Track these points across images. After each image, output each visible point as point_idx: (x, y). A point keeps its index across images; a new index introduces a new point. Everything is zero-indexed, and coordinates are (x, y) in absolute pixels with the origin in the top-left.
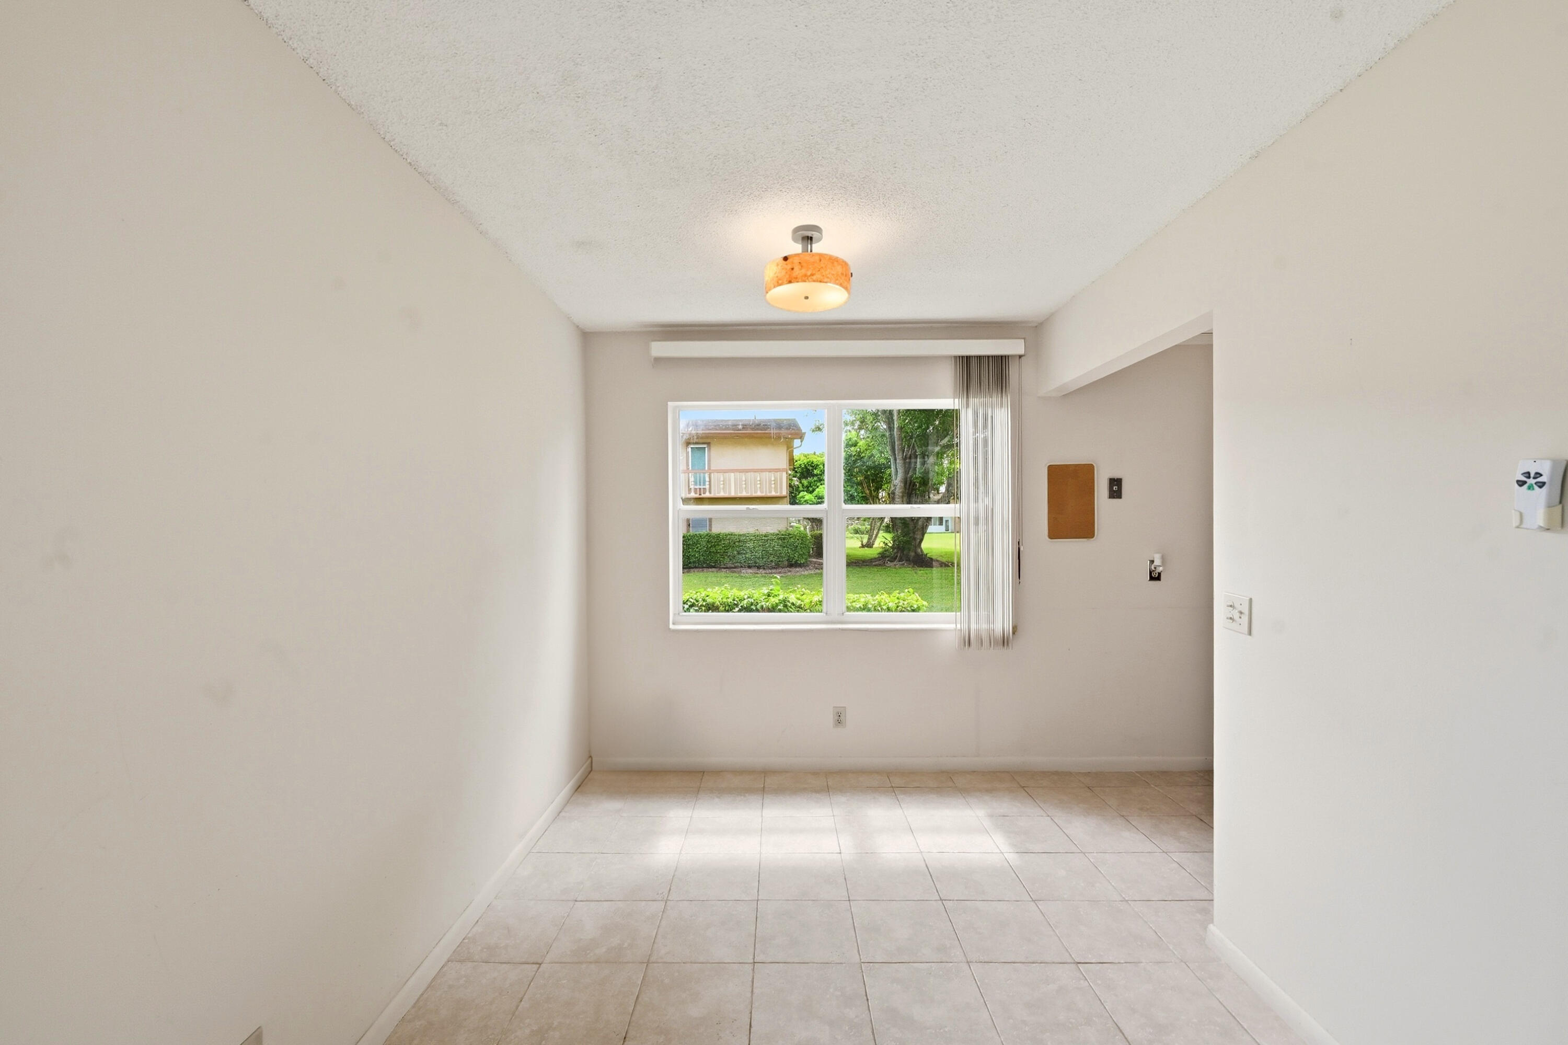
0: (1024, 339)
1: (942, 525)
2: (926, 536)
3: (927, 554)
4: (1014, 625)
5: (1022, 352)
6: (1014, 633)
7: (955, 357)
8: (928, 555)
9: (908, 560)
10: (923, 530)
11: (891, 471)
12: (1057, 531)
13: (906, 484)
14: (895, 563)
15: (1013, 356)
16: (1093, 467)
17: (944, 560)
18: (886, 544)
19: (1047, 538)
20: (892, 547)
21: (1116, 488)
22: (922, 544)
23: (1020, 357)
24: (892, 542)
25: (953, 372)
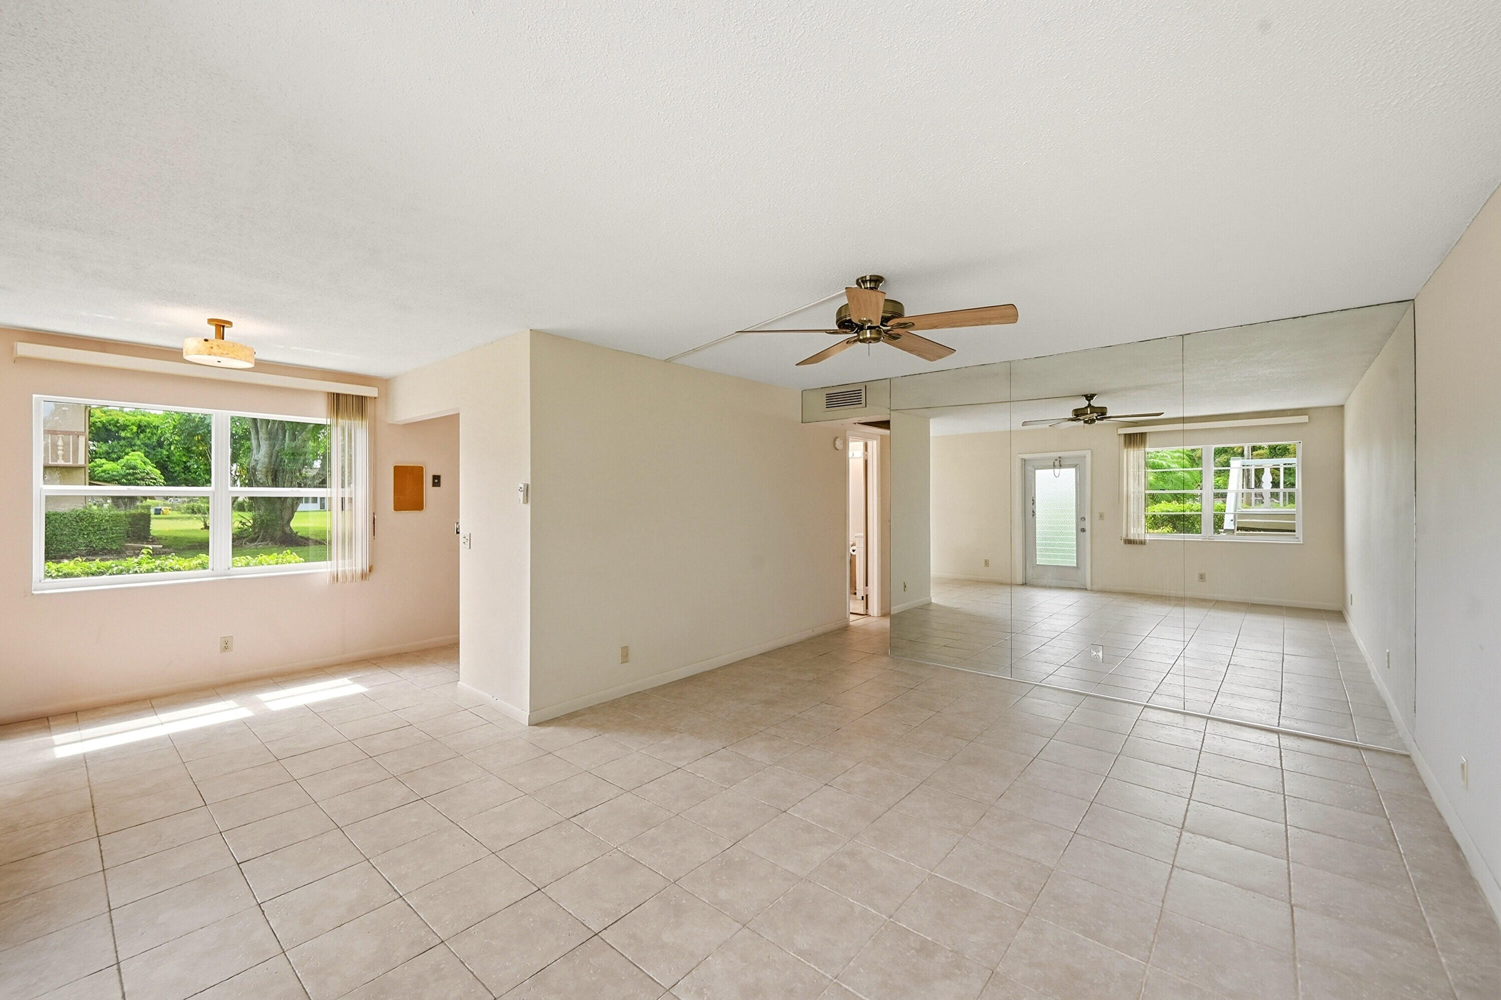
0: (378, 388)
1: (317, 502)
2: (296, 514)
3: (297, 532)
4: (370, 565)
5: (376, 396)
6: (370, 571)
7: (328, 393)
8: (299, 534)
9: (273, 540)
10: (293, 508)
11: (251, 444)
12: (399, 506)
13: (272, 457)
14: (256, 543)
15: (370, 398)
16: (423, 468)
17: (318, 539)
18: (244, 524)
19: (393, 511)
20: (253, 526)
21: (437, 481)
22: (291, 523)
23: (375, 398)
24: (251, 521)
25: (326, 401)
